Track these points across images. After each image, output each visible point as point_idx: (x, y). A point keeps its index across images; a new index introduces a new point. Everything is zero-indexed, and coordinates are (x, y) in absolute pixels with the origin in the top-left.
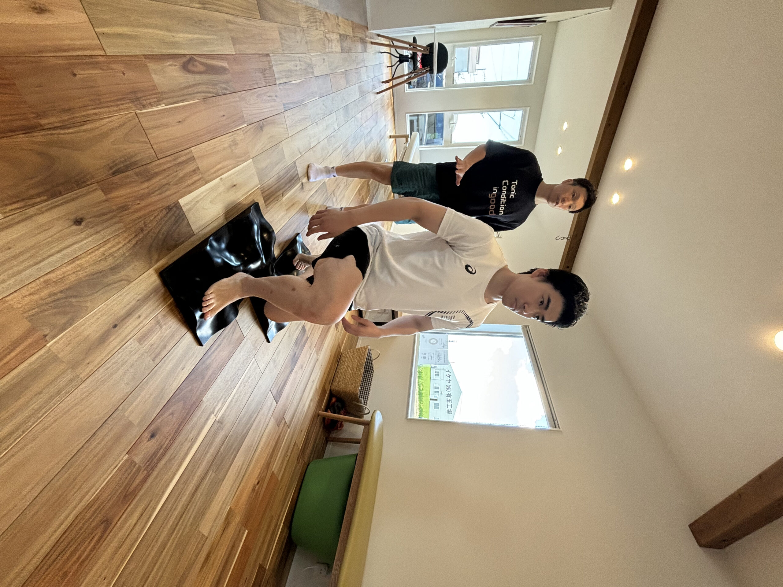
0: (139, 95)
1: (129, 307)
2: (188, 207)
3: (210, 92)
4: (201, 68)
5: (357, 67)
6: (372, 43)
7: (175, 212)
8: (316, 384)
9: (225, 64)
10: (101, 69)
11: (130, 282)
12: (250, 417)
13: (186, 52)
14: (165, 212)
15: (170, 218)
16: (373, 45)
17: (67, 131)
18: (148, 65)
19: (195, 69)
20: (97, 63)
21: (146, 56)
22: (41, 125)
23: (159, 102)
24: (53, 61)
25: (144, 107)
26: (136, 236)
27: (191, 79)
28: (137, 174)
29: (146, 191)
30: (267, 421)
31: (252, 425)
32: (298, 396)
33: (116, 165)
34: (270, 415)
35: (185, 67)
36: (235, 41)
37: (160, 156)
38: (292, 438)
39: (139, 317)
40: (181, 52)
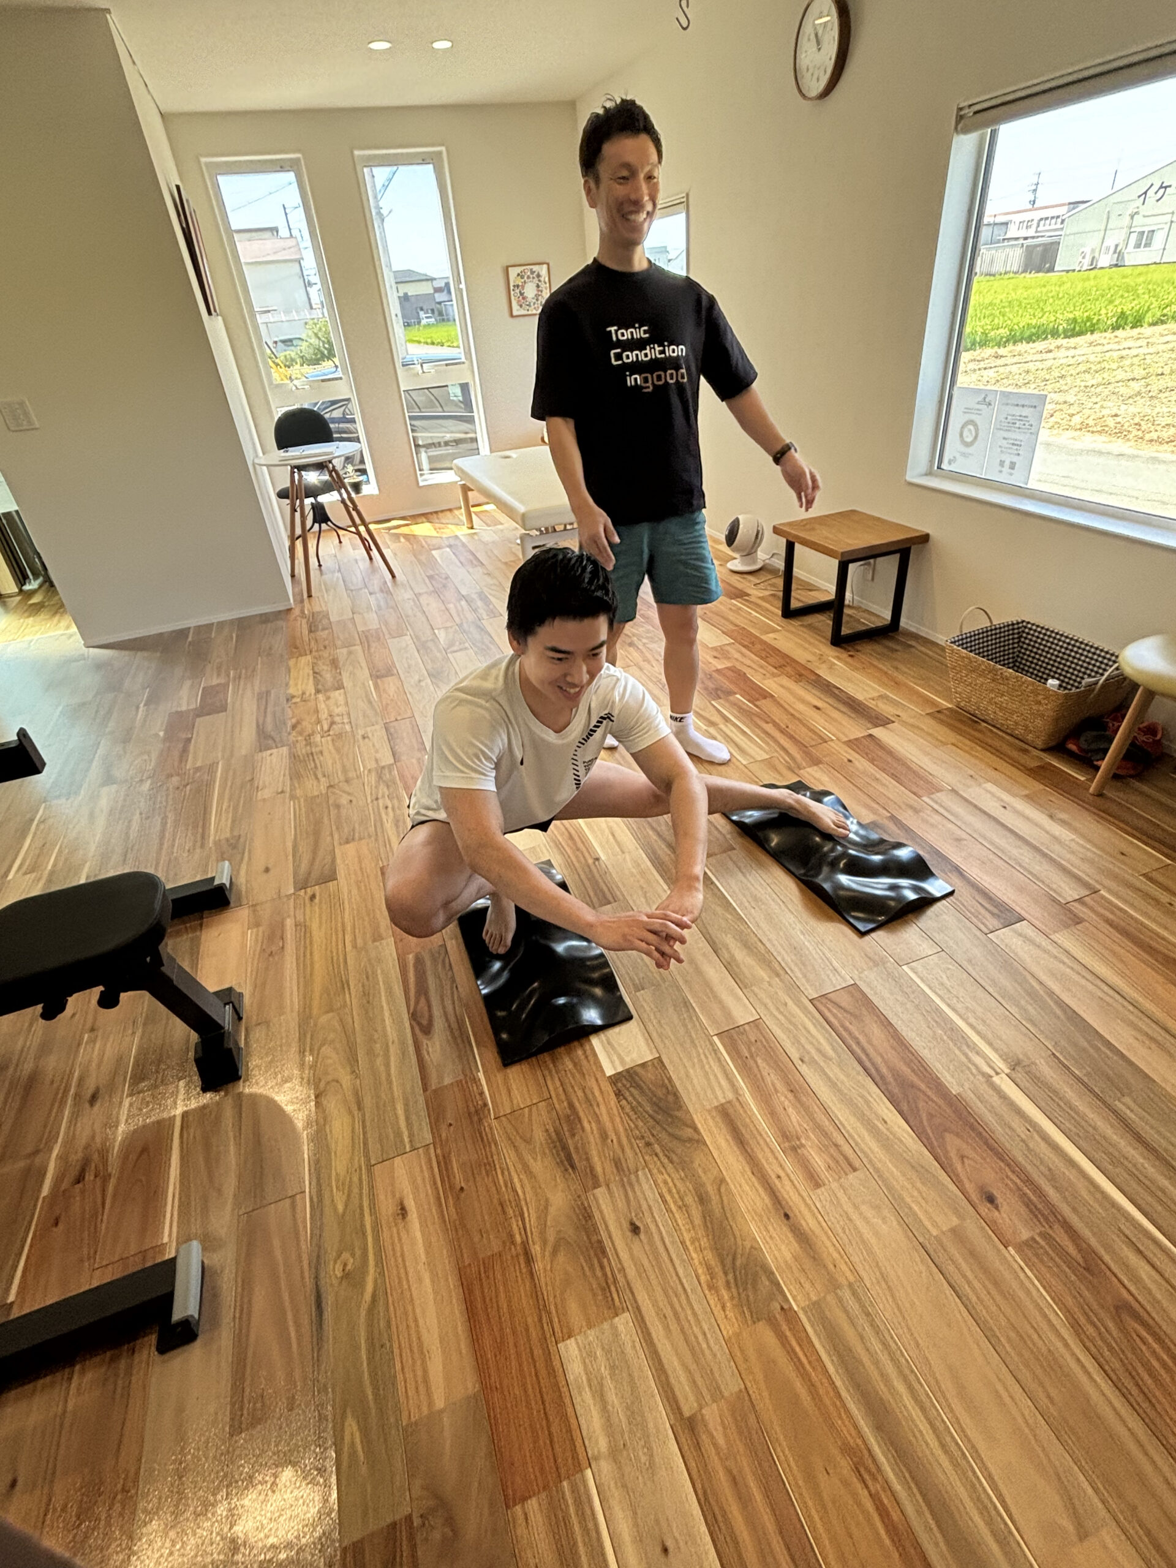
0: (472, 1110)
1: (761, 1190)
2: (617, 1063)
3: (452, 993)
4: (423, 1000)
5: (358, 642)
6: (310, 596)
7: (624, 1086)
8: (1014, 795)
9: (411, 958)
10: (450, 1153)
11: (723, 1181)
12: (1032, 994)
13: (407, 1025)
14: (624, 1102)
15: (632, 1095)
16: (313, 594)
17: (526, 1215)
18: (434, 1088)
19: (426, 1015)
20: (444, 1157)
21: (425, 1090)
22: (523, 1242)
23: (476, 1081)
24: (452, 1209)
25: (485, 1105)
26: (656, 1155)
27: (439, 1024)
28: (573, 1135)
29: (593, 1125)
30: (1055, 951)
31: (1051, 993)
32: (1026, 856)
33: (562, 1162)
34: (1045, 943)
35: (427, 1030)
36: (377, 937)
37: (546, 1095)
38: (1129, 886)
39: (779, 1177)
40: (408, 1031)
